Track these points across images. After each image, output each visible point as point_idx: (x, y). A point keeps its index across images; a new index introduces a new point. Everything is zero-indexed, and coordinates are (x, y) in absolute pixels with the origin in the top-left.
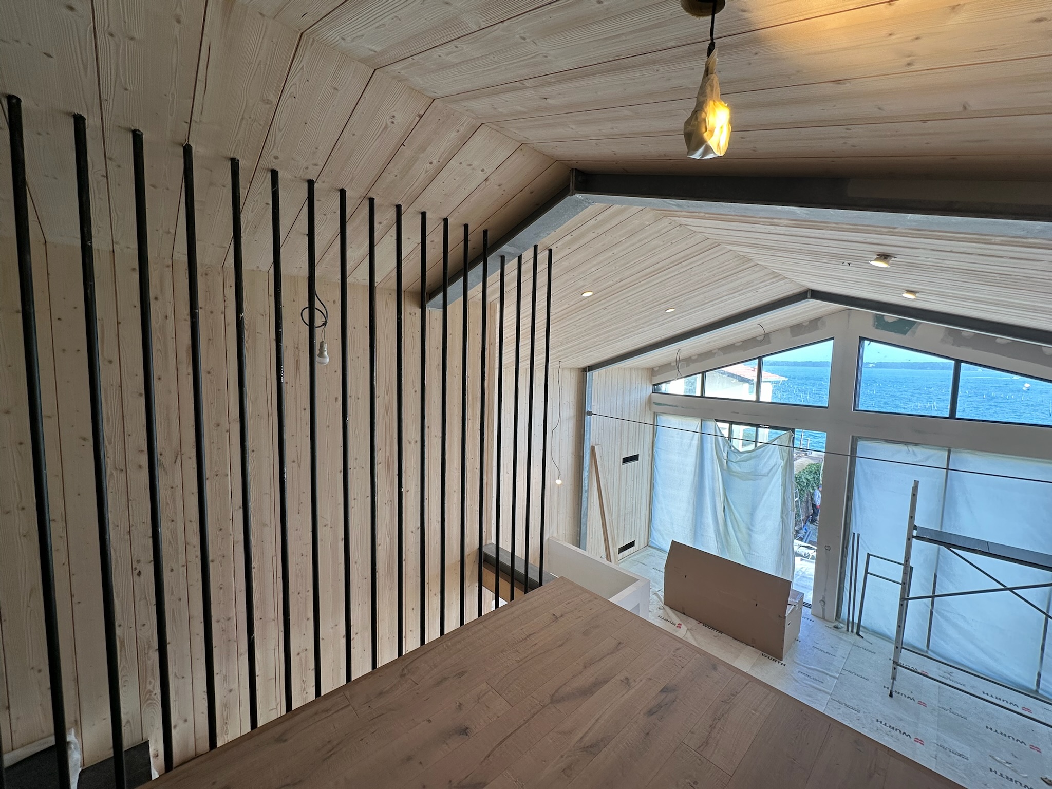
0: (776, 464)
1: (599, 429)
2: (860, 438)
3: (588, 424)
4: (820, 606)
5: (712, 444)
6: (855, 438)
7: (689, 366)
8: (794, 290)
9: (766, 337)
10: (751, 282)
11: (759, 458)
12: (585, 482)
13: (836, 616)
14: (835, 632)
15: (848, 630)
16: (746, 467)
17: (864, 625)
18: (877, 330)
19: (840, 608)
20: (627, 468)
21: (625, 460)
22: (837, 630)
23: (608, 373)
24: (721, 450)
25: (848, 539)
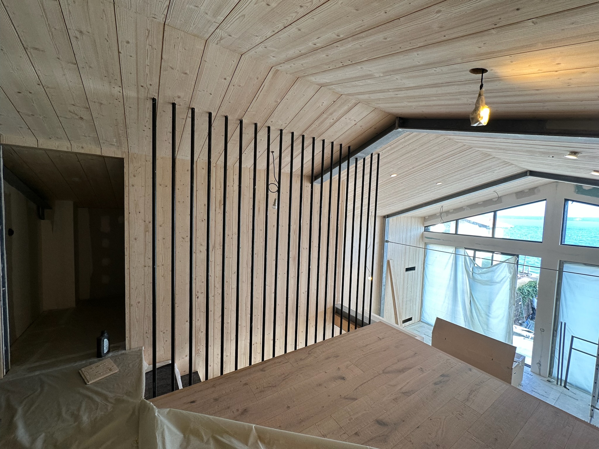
0: (506, 276)
1: (392, 251)
2: (566, 262)
3: (386, 248)
4: (537, 366)
5: (462, 262)
6: (562, 262)
7: (448, 216)
8: (518, 171)
9: (499, 199)
10: (490, 167)
11: (494, 272)
12: (384, 280)
13: (549, 374)
14: (548, 383)
15: (557, 384)
16: (485, 277)
17: (569, 382)
18: (578, 194)
19: (551, 370)
20: (408, 274)
21: (407, 270)
22: (549, 382)
23: (398, 219)
24: (468, 266)
25: (557, 325)
